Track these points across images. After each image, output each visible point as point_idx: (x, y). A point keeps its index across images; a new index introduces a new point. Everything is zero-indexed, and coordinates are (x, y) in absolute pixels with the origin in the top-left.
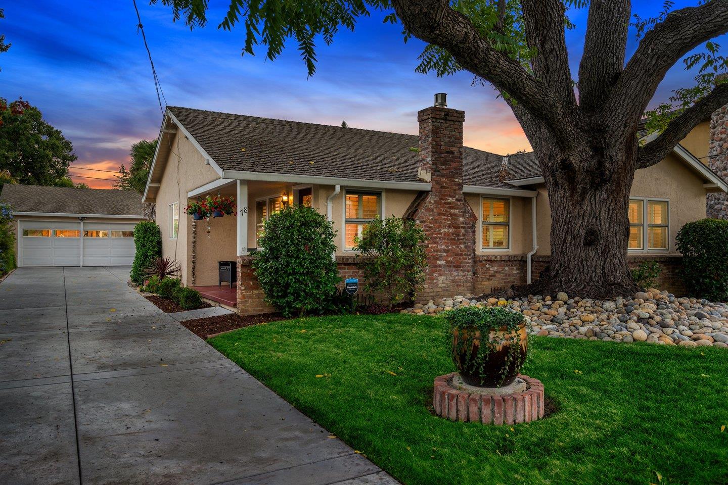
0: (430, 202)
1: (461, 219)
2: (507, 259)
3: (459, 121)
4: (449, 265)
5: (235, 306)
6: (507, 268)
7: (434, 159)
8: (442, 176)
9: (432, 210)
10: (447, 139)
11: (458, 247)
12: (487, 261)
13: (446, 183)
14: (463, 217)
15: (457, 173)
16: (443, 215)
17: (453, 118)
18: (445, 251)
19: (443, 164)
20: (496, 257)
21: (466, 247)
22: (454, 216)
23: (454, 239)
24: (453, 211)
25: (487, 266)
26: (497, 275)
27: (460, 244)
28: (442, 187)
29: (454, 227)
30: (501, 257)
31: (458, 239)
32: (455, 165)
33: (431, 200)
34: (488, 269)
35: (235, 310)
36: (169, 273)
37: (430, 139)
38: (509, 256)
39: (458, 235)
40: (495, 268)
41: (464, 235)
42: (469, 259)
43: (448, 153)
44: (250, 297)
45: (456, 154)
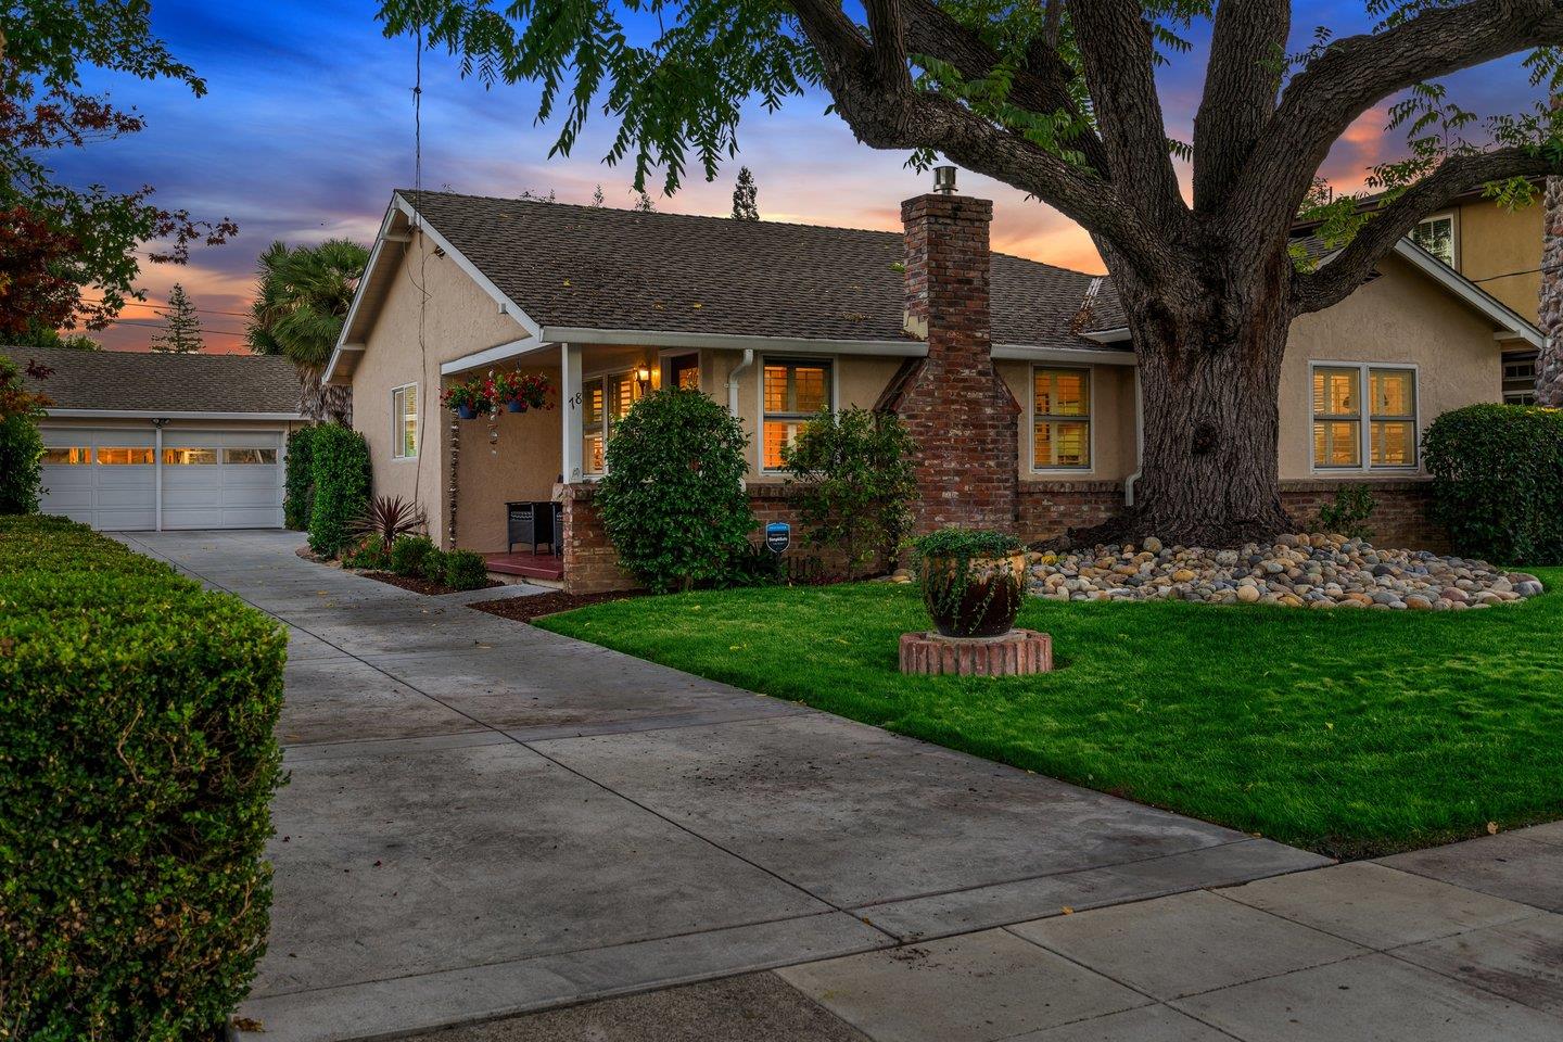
0: (926, 379)
1: (989, 411)
2: (1085, 488)
3: (981, 220)
4: (965, 500)
5: (560, 578)
6: (1085, 508)
7: (932, 295)
8: (950, 328)
9: (930, 394)
10: (957, 256)
11: (982, 465)
12: (1045, 492)
13: (958, 341)
14: (993, 405)
15: (979, 321)
16: (953, 402)
17: (969, 214)
18: (957, 473)
19: (950, 305)
20: (1062, 485)
21: (998, 465)
22: (974, 405)
23: (975, 450)
24: (971, 395)
25: (1045, 503)
26: (1065, 520)
27: (988, 458)
28: (948, 349)
29: (975, 427)
30: (1073, 485)
31: (983, 450)
32: (974, 305)
33: (928, 374)
34: (1047, 509)
35: (560, 586)
36: (402, 530)
37: (925, 257)
38: (1090, 484)
39: (984, 442)
40: (1062, 508)
41: (994, 441)
42: (1005, 489)
43: (960, 282)
44: (589, 560)
45: (976, 283)
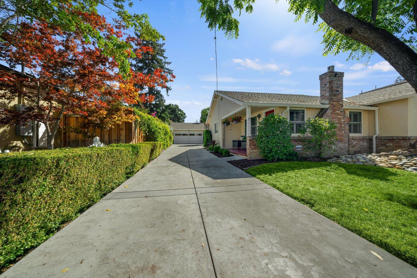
0: (328, 113)
1: (343, 120)
2: (361, 138)
3: (341, 77)
5: (246, 156)
6: (361, 142)
7: (330, 94)
8: (334, 101)
9: (329, 116)
10: (335, 85)
11: (341, 133)
12: (352, 139)
13: (336, 104)
14: (344, 119)
15: (341, 100)
16: (334, 118)
17: (338, 76)
19: (334, 96)
20: (357, 137)
21: (345, 133)
22: (340, 119)
23: (340, 129)
24: (339, 117)
25: (352, 141)
26: (357, 145)
27: (342, 131)
28: (334, 106)
29: (340, 124)
30: (359, 137)
31: (341, 129)
32: (340, 96)
33: (329, 112)
34: (352, 143)
35: (246, 157)
36: (216, 144)
37: (328, 86)
38: (363, 137)
39: (342, 127)
40: (356, 142)
41: (344, 127)
42: (346, 138)
43: (336, 91)
44: (253, 152)
45: (340, 91)
